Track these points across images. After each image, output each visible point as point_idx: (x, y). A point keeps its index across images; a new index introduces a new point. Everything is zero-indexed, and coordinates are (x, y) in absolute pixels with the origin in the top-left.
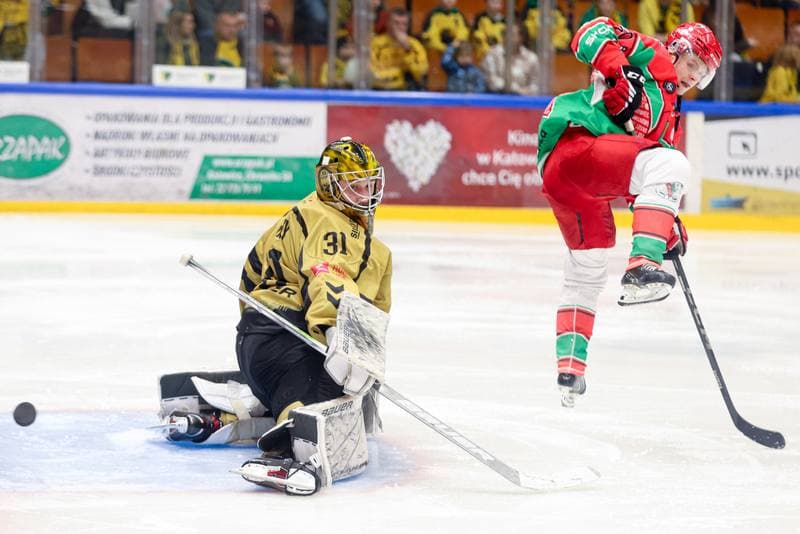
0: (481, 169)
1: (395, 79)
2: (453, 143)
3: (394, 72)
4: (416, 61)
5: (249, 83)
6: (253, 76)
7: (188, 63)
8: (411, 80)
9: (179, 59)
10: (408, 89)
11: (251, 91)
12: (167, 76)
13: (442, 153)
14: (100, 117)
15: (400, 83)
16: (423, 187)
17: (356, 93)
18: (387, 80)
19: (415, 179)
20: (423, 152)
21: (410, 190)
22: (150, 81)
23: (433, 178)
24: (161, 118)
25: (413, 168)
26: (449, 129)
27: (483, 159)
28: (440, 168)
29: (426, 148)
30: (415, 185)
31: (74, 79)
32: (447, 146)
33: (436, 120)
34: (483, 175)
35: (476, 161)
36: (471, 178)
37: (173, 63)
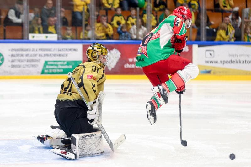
0: (130, 63)
1: (103, 36)
2: (121, 55)
3: (103, 34)
5: (58, 39)
6: (60, 36)
7: (40, 33)
8: (108, 37)
9: (37, 32)
10: (107, 39)
11: (59, 41)
12: (33, 37)
13: (118, 59)
14: (13, 50)
15: (105, 37)
16: (112, 69)
17: (91, 41)
18: (101, 37)
19: (110, 66)
20: (112, 58)
21: (109, 70)
22: (28, 39)
23: (115, 66)
24: (31, 50)
25: (109, 63)
26: (120, 51)
27: (131, 60)
28: (118, 63)
29: (113, 57)
30: (110, 69)
31: (5, 39)
32: (120, 56)
33: (116, 48)
34: (131, 65)
35: (128, 61)
36: (127, 66)
37: (35, 33)
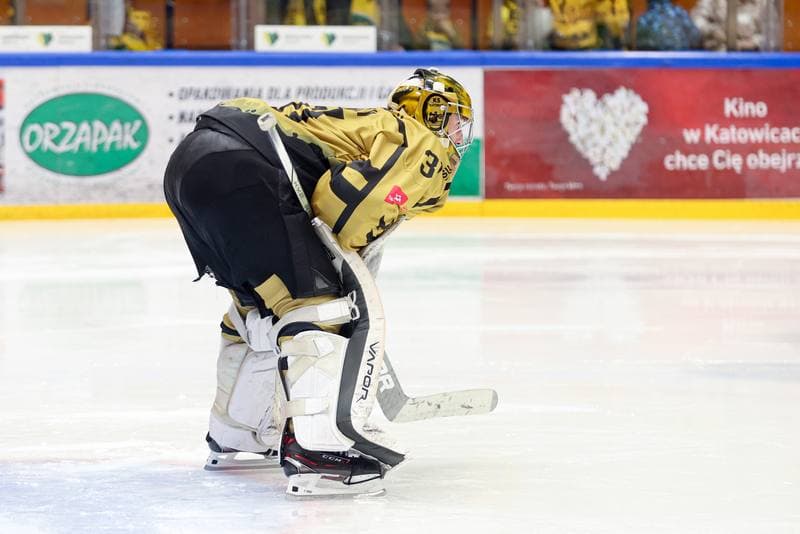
0: (688, 149)
1: (585, 36)
2: (650, 116)
3: (584, 26)
4: (613, 11)
5: (380, 47)
6: (386, 36)
9: (300, 18)
11: (385, 55)
12: (274, 38)
13: (638, 130)
14: (185, 94)
15: (591, 40)
16: (613, 174)
17: (522, 54)
18: (575, 37)
19: (602, 163)
20: (611, 129)
21: (596, 178)
22: (251, 46)
23: (625, 162)
24: (265, 93)
25: (598, 150)
26: (645, 99)
27: (691, 136)
28: (635, 149)
29: (616, 124)
30: (602, 173)
31: (169, 46)
32: (643, 120)
33: (628, 87)
34: (692, 157)
35: (682, 139)
36: (677, 161)
